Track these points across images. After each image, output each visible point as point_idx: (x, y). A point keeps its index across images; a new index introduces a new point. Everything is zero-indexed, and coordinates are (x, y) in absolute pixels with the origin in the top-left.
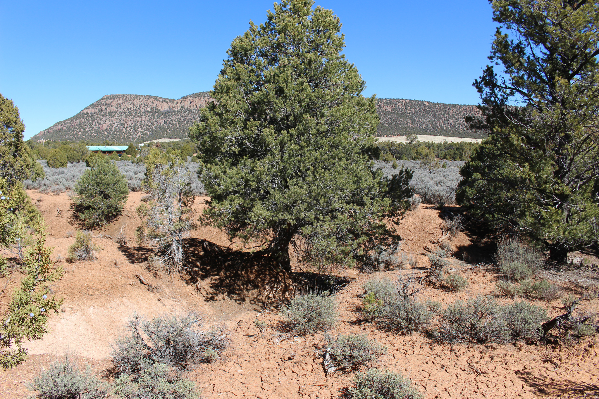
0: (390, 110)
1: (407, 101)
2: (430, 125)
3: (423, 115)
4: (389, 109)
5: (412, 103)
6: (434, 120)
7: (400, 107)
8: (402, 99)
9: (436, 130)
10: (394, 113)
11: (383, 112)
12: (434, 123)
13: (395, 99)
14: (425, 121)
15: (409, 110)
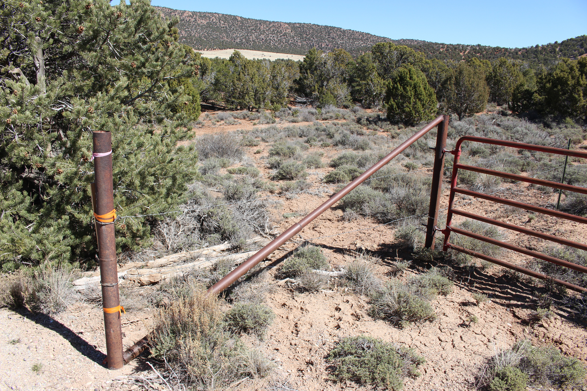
0: (205, 23)
1: (220, 15)
2: (244, 40)
3: (236, 30)
4: (204, 22)
5: (226, 18)
6: (248, 35)
7: (214, 21)
8: (216, 13)
9: (250, 44)
10: (209, 27)
11: (199, 25)
12: (247, 38)
13: (209, 13)
14: (239, 36)
15: (223, 24)
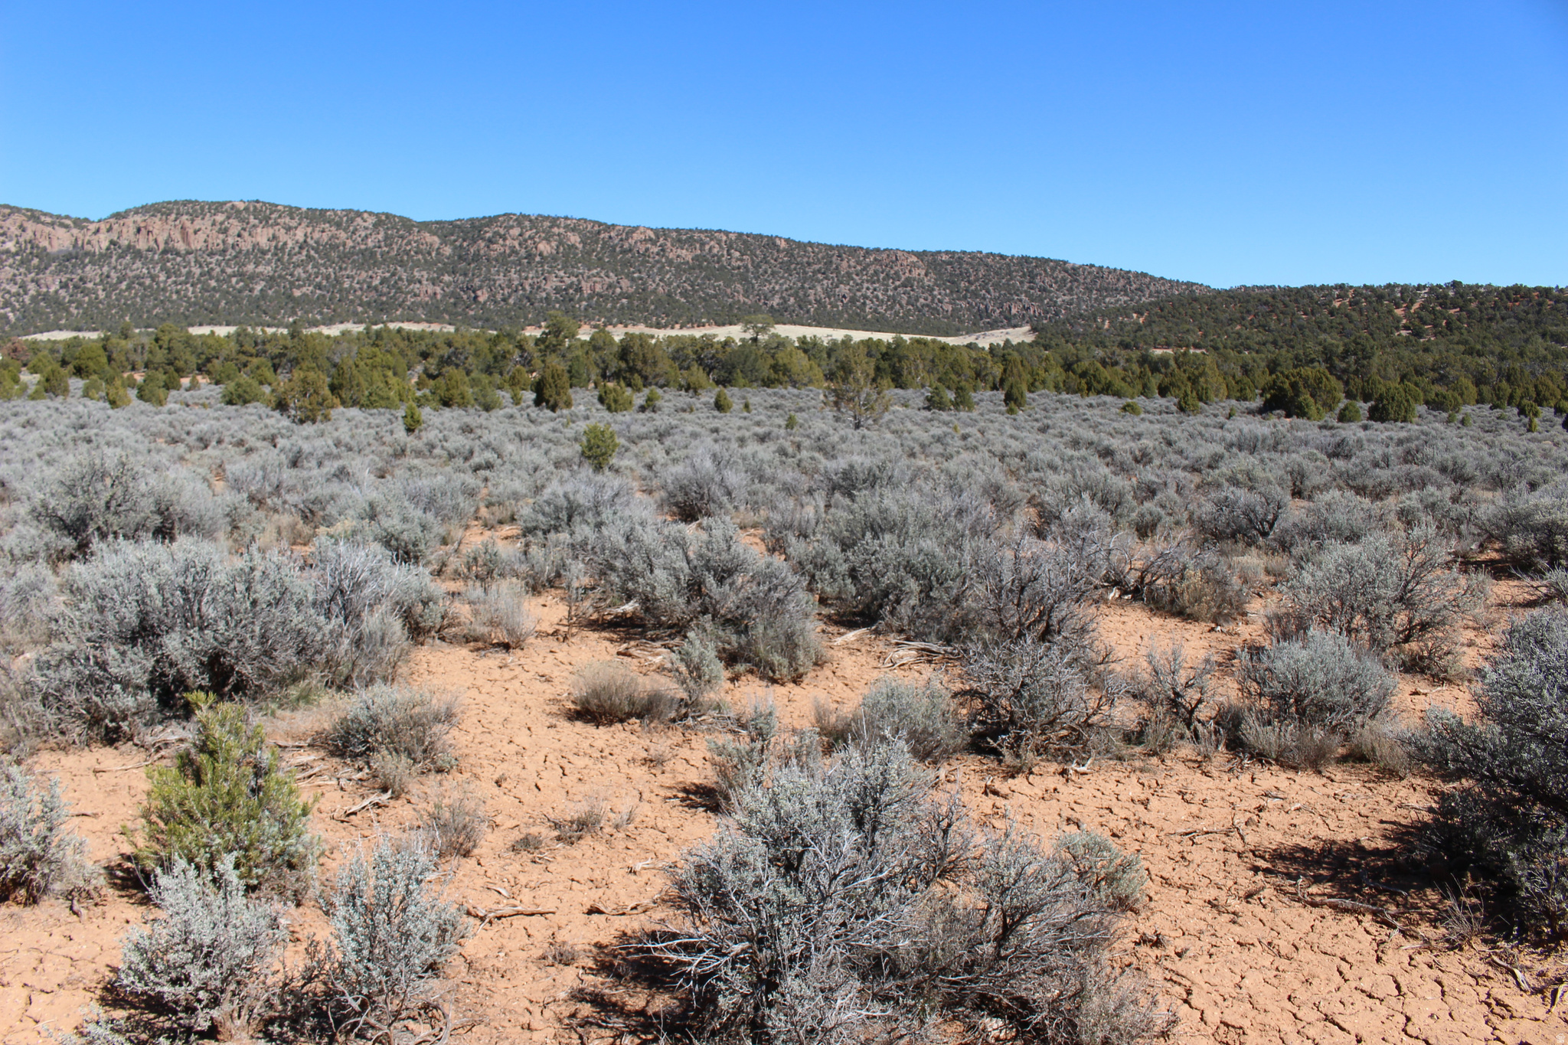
0: (689, 258)
1: (733, 237)
2: (792, 300)
3: (773, 274)
4: (686, 255)
5: (746, 242)
6: (803, 287)
7: (715, 251)
8: (720, 231)
9: (808, 311)
10: (700, 267)
11: (670, 262)
12: (801, 293)
13: (701, 231)
14: (778, 288)
15: (738, 260)
